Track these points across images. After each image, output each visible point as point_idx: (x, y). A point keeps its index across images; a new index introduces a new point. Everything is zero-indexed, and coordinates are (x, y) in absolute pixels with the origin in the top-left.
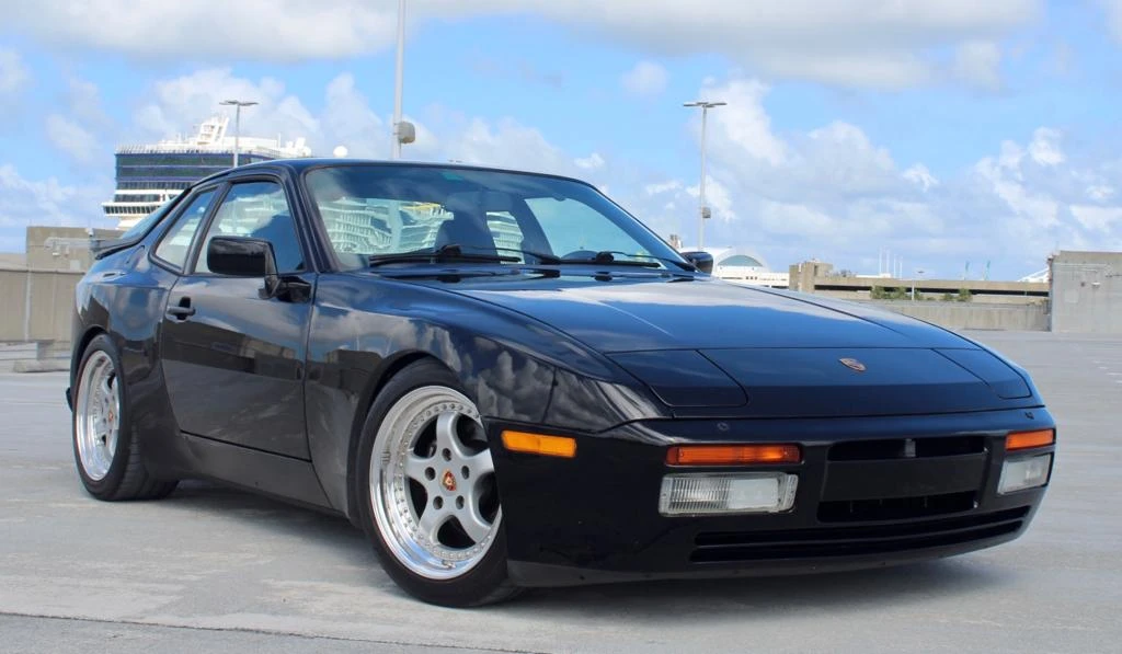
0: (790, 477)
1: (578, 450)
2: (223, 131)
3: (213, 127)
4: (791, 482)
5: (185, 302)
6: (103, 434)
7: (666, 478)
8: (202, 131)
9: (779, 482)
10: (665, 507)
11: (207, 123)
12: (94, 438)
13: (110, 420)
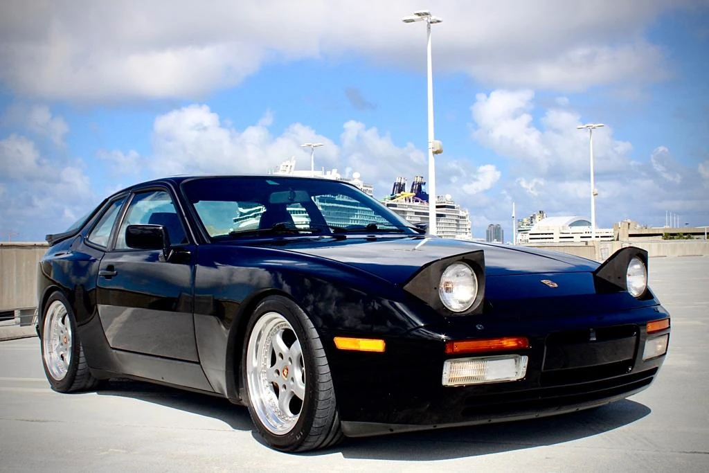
0: (523, 357)
1: (387, 347)
2: (293, 168)
3: (287, 166)
4: (524, 361)
5: (110, 268)
6: (62, 353)
7: (446, 363)
8: (281, 168)
9: (516, 361)
10: (445, 382)
11: (284, 164)
12: (55, 355)
13: (66, 343)
